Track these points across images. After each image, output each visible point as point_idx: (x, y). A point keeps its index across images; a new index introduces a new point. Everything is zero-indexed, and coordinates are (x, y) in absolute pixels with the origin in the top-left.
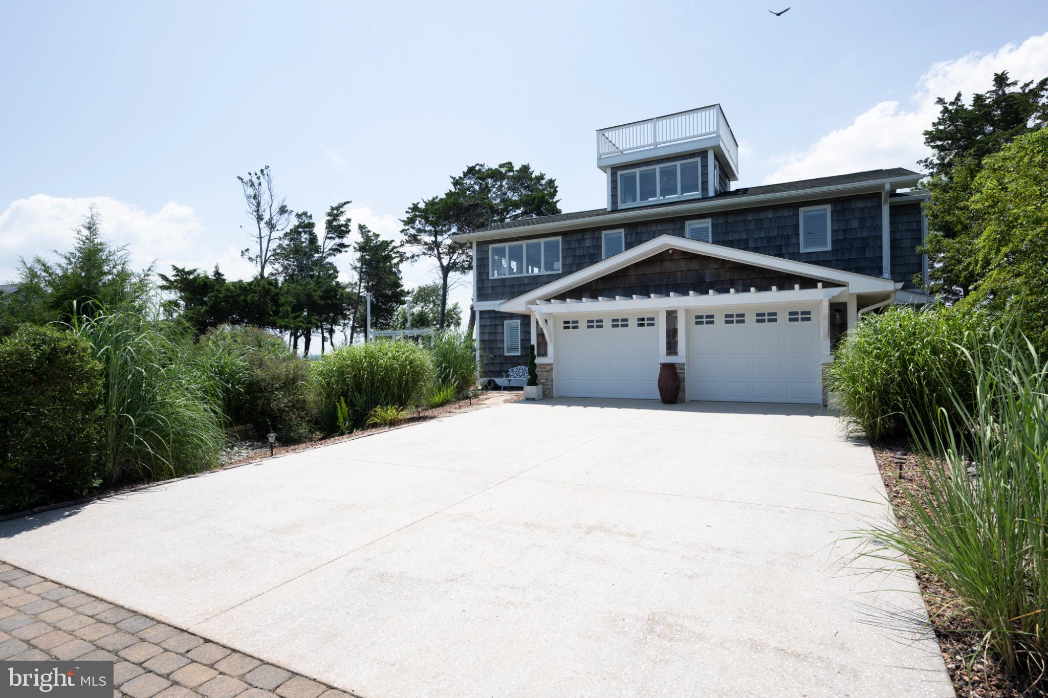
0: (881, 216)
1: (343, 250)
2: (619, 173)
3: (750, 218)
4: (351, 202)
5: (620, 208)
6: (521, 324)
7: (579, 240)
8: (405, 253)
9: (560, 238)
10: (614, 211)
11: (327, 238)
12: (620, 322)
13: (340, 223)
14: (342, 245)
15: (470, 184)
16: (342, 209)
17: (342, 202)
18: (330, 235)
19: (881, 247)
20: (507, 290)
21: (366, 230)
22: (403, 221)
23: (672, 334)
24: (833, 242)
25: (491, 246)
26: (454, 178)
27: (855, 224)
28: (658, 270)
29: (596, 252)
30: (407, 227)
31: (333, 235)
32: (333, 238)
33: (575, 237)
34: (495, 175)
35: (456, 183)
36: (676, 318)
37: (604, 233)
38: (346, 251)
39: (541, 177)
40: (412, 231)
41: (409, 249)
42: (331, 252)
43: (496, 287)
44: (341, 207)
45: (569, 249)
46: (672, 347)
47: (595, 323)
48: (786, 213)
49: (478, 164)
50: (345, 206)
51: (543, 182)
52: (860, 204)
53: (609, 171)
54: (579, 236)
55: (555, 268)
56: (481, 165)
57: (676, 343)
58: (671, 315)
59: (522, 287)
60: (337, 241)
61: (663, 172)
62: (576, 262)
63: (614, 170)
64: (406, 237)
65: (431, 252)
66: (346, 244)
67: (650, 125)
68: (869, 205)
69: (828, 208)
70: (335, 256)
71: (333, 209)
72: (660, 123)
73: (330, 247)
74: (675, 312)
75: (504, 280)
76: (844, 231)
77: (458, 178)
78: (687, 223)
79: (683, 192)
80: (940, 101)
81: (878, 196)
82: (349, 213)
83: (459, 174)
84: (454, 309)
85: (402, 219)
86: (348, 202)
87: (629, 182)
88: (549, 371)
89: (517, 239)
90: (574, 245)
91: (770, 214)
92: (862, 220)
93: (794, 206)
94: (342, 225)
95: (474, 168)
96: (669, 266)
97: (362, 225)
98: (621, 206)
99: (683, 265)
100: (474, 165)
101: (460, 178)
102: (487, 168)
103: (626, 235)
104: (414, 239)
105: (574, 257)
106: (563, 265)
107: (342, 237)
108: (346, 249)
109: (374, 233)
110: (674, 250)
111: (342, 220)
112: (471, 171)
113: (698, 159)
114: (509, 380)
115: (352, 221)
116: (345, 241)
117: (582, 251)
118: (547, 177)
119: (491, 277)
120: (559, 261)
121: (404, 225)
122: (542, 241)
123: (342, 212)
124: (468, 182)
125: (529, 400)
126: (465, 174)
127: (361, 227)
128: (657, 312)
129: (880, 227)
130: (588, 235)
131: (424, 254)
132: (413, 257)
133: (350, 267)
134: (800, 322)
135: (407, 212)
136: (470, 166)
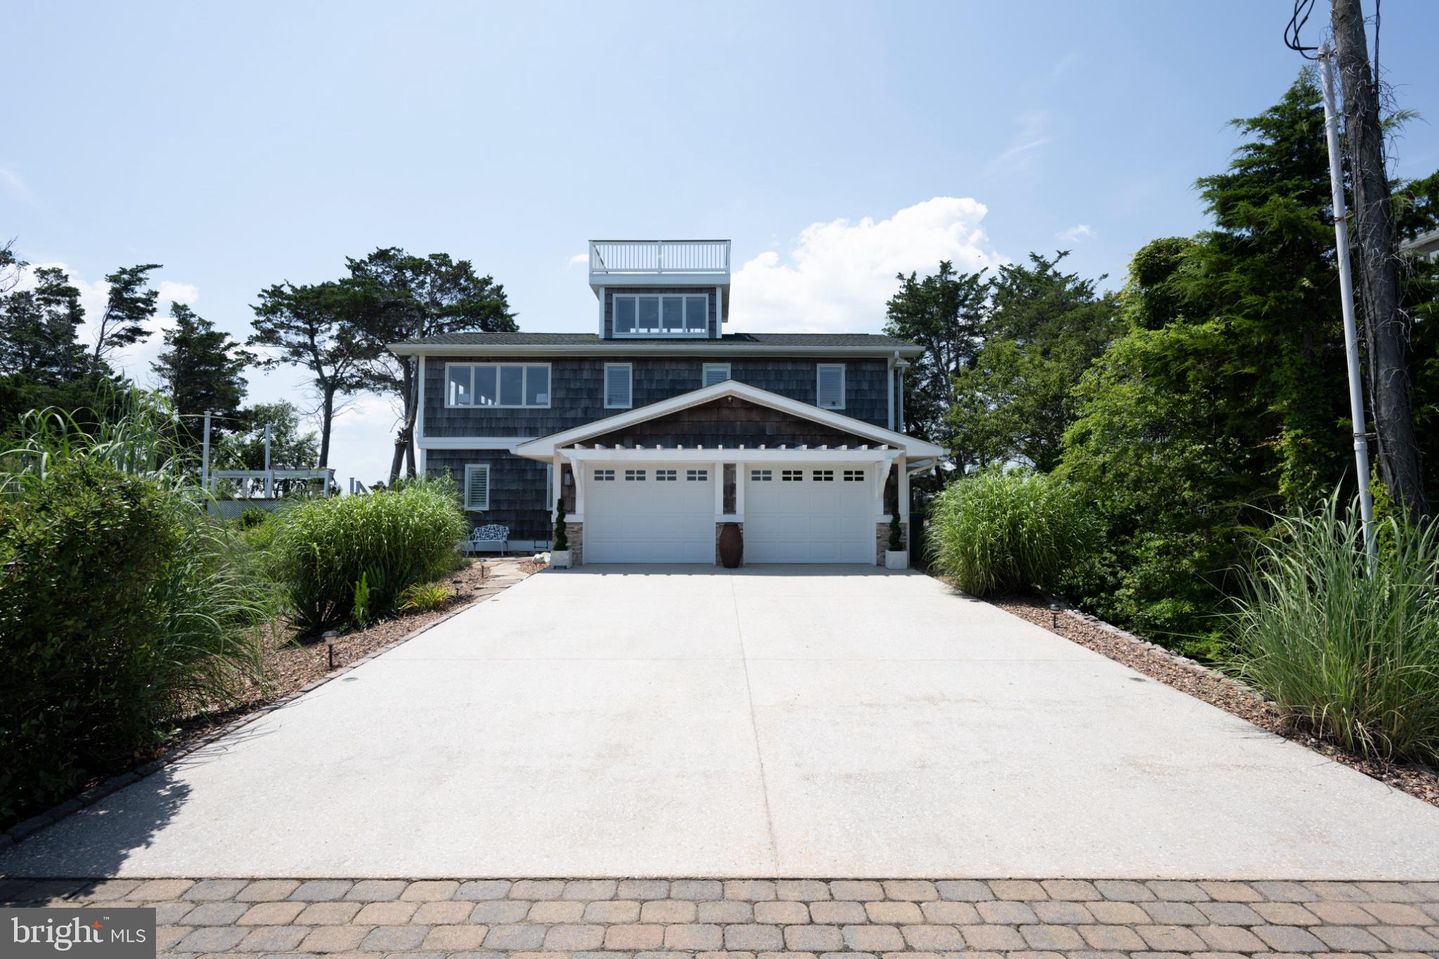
0: (886, 381)
1: (139, 338)
2: (615, 296)
3: (770, 368)
4: (161, 266)
5: (614, 337)
6: (491, 470)
7: (575, 371)
8: (255, 355)
9: (549, 365)
10: (609, 339)
11: (109, 316)
12: (666, 475)
13: (138, 295)
14: (138, 331)
15: (376, 272)
16: (141, 275)
17: (144, 264)
18: (115, 313)
19: (887, 410)
20: (470, 424)
21: (188, 312)
22: (255, 308)
23: (730, 490)
24: (847, 401)
25: (448, 365)
26: (351, 261)
27: (865, 386)
28: (714, 418)
29: (596, 386)
30: (262, 318)
31: (120, 314)
32: (122, 319)
33: (569, 366)
34: (419, 266)
35: (356, 267)
36: (734, 472)
37: (607, 365)
38: (144, 342)
39: (487, 281)
40: (269, 326)
41: (263, 351)
42: (115, 339)
43: (454, 419)
44: (141, 271)
45: (561, 379)
46: (729, 505)
47: (635, 475)
48: (804, 367)
49: (393, 248)
50: (148, 271)
51: (489, 287)
52: (869, 367)
53: (602, 292)
54: (575, 366)
55: (538, 401)
56: (399, 250)
57: (734, 500)
58: (729, 469)
59: (494, 422)
60: (128, 324)
61: (667, 304)
62: (571, 396)
63: (610, 291)
64: (258, 333)
65: (296, 358)
66: (145, 329)
67: (654, 247)
68: (877, 369)
69: (843, 367)
70: (121, 346)
71: (124, 271)
72: (666, 247)
73: (114, 332)
74: (733, 466)
75: (467, 411)
76: (857, 391)
77: (358, 261)
78: (705, 365)
79: (689, 327)
80: (901, 276)
81: (885, 361)
82: (152, 281)
83: (361, 255)
84: (309, 440)
85: (256, 306)
86: (155, 266)
87: (626, 307)
88: (577, 532)
89: (488, 359)
90: (567, 375)
91: (790, 367)
92: (871, 382)
93: (813, 360)
94: (139, 300)
95: (387, 251)
96: (726, 413)
97: (180, 303)
98: (616, 335)
99: (742, 415)
100: (388, 248)
101: (362, 261)
102: (406, 255)
103: (633, 370)
104: (268, 337)
105: (568, 390)
106: (553, 399)
107: (137, 319)
108: (145, 338)
109: (200, 319)
110: (733, 397)
111: (140, 291)
112: (382, 256)
113: (706, 296)
114: (475, 544)
115: (159, 296)
116: (144, 324)
117: (578, 384)
118: (495, 283)
119: (446, 406)
120: (546, 392)
121: (257, 314)
122: (525, 366)
123: (140, 280)
124: (374, 268)
125: (557, 568)
126: (373, 258)
127: (178, 309)
128: (713, 465)
129: (886, 391)
130: (587, 366)
131: (285, 360)
132: (269, 362)
133: (151, 367)
134: (854, 482)
135: (260, 296)
136: (383, 248)
